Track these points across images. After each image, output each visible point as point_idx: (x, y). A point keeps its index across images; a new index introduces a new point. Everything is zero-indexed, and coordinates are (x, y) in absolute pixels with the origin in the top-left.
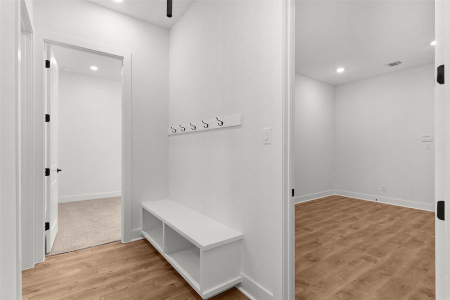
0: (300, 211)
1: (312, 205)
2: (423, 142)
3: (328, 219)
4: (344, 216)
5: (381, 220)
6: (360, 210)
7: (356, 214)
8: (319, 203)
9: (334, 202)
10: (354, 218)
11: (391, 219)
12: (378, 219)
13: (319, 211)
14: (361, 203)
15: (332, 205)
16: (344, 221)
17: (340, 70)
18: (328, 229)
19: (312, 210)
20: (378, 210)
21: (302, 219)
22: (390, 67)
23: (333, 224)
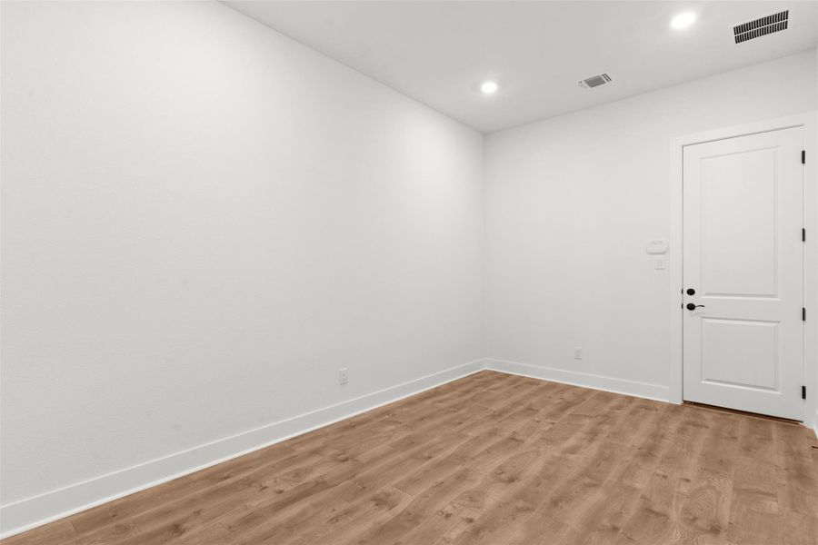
0: (392, 427)
1: (428, 402)
2: (652, 254)
3: (449, 452)
4: (492, 433)
5: (571, 442)
6: (531, 410)
7: (520, 424)
8: (447, 396)
9: (480, 390)
10: (514, 440)
11: (593, 434)
12: (565, 439)
13: (437, 421)
14: (535, 388)
15: (473, 399)
16: (488, 451)
17: (489, 88)
18: (442, 490)
19: (422, 419)
20: (566, 406)
21: (385, 455)
22: (589, 88)
23: (459, 468)
